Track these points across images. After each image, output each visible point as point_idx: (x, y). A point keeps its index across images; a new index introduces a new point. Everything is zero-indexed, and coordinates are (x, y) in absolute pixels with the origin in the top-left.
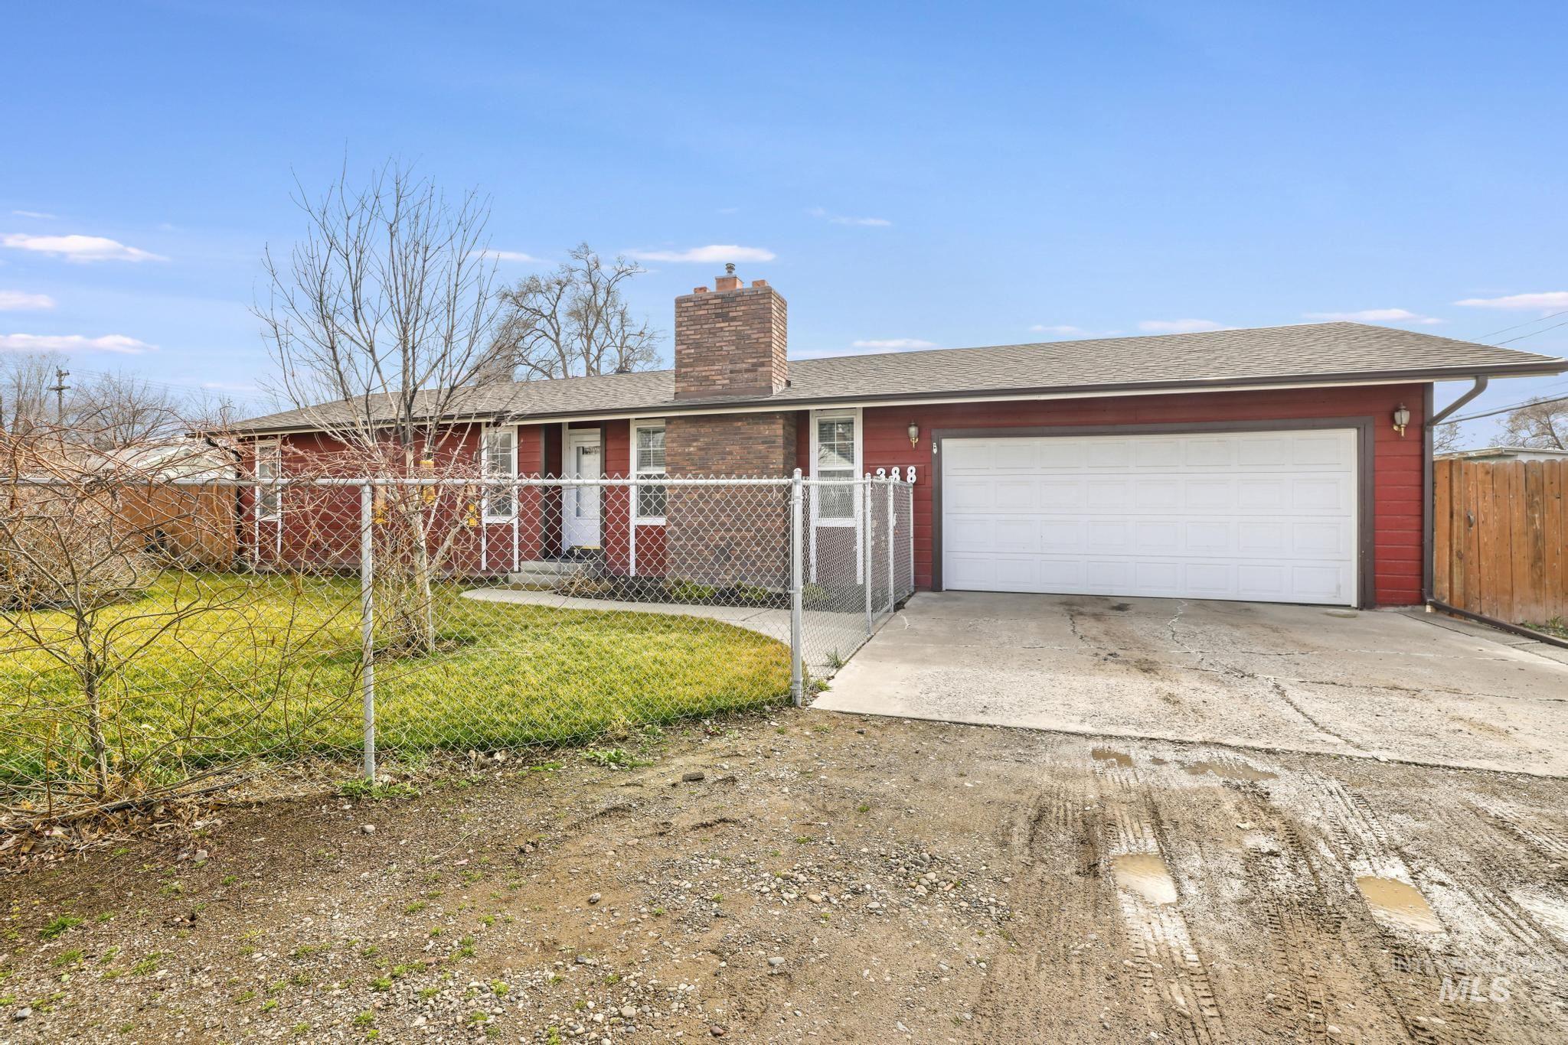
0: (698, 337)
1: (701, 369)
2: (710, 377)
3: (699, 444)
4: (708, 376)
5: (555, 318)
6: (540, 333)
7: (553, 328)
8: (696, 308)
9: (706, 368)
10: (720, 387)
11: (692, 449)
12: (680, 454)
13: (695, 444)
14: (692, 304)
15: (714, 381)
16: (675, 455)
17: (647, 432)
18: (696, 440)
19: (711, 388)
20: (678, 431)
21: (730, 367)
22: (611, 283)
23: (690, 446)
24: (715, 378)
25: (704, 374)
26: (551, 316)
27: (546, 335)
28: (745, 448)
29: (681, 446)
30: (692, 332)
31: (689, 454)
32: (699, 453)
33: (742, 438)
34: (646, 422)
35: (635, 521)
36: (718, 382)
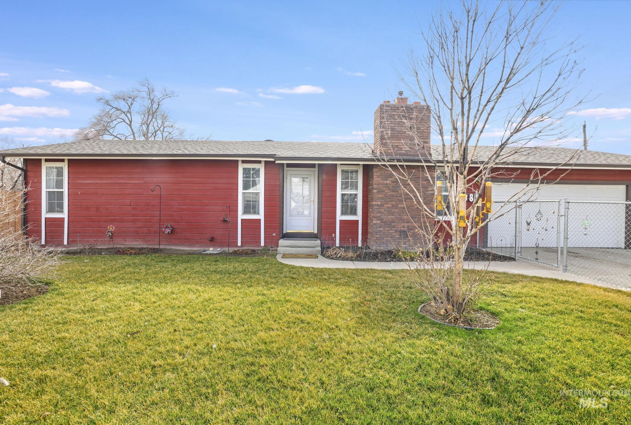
0: (393, 125)
1: (395, 142)
2: (399, 146)
3: (392, 179)
4: (398, 146)
5: (130, 113)
6: (122, 120)
7: (128, 118)
8: (392, 111)
9: (397, 141)
10: (404, 152)
11: (388, 182)
12: (382, 184)
13: (390, 179)
14: (390, 108)
15: (401, 148)
16: (379, 184)
17: (347, 172)
18: (390, 177)
19: (399, 152)
20: (381, 172)
21: (410, 142)
22: (160, 100)
23: (387, 180)
24: (401, 147)
25: (396, 144)
26: (128, 112)
27: (125, 122)
28: (416, 183)
29: (383, 180)
30: (390, 123)
31: (387, 184)
32: (392, 184)
33: (415, 178)
34: (347, 166)
35: (339, 217)
36: (404, 149)
